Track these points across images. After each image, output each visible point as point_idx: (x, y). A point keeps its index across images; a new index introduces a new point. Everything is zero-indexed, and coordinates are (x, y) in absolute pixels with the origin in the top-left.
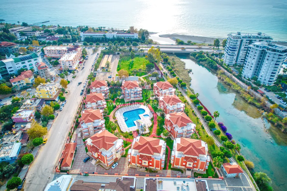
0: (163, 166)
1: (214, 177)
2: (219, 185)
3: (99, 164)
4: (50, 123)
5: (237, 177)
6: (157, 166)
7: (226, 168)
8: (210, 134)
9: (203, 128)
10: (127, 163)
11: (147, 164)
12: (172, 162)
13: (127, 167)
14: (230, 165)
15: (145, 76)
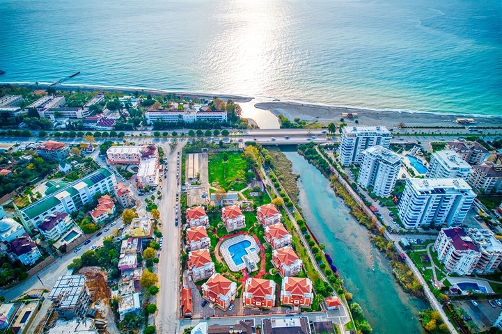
0: (274, 304)
1: (318, 311)
2: (321, 316)
3: (216, 307)
4: (155, 266)
5: (337, 309)
6: (269, 305)
7: (328, 302)
8: (316, 268)
9: (310, 262)
10: (241, 304)
11: (260, 304)
12: (281, 300)
13: (242, 308)
14: (331, 299)
15: (244, 190)
